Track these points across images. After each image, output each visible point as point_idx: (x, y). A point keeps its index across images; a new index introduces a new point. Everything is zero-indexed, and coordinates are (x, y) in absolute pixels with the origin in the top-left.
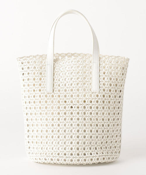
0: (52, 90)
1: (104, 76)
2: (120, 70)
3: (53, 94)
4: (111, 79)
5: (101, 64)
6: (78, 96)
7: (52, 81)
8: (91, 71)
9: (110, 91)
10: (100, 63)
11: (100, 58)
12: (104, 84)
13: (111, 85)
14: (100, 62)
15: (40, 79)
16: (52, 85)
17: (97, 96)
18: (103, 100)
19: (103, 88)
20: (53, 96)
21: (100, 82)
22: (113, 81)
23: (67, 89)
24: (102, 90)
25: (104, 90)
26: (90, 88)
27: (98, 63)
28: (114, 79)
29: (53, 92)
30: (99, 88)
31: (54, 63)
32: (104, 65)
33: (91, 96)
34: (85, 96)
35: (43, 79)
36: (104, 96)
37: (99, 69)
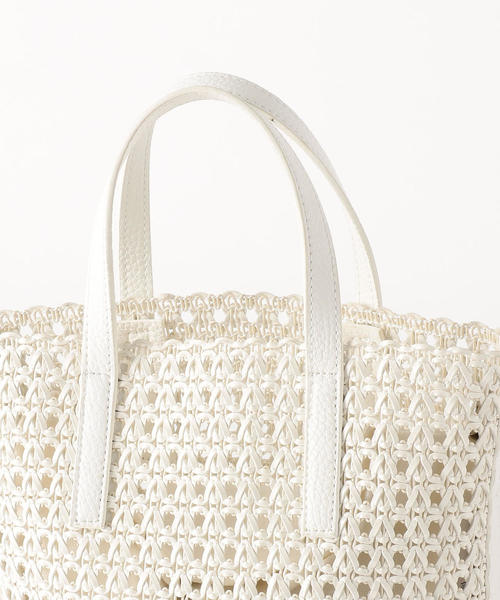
0: (102, 511)
1: (365, 452)
2: (456, 418)
3: (105, 534)
4: (402, 466)
5: (353, 384)
6: (229, 553)
7: (106, 464)
8: (299, 418)
9: (400, 529)
10: (346, 378)
11: (348, 347)
12: (365, 496)
13: (401, 498)
14: (349, 367)
15: (49, 452)
16: (104, 488)
17: (329, 557)
18: (359, 580)
19: (361, 516)
20: (104, 547)
21: (343, 480)
22: (417, 478)
23: (178, 514)
24: (354, 529)
25: (365, 527)
26: (293, 512)
27: (338, 377)
28: (420, 466)
29: (108, 523)
30: (335, 514)
31: (125, 361)
32: (368, 388)
33: (294, 555)
34: (262, 554)
35: (64, 452)
36: (364, 559)
37: (344, 410)
